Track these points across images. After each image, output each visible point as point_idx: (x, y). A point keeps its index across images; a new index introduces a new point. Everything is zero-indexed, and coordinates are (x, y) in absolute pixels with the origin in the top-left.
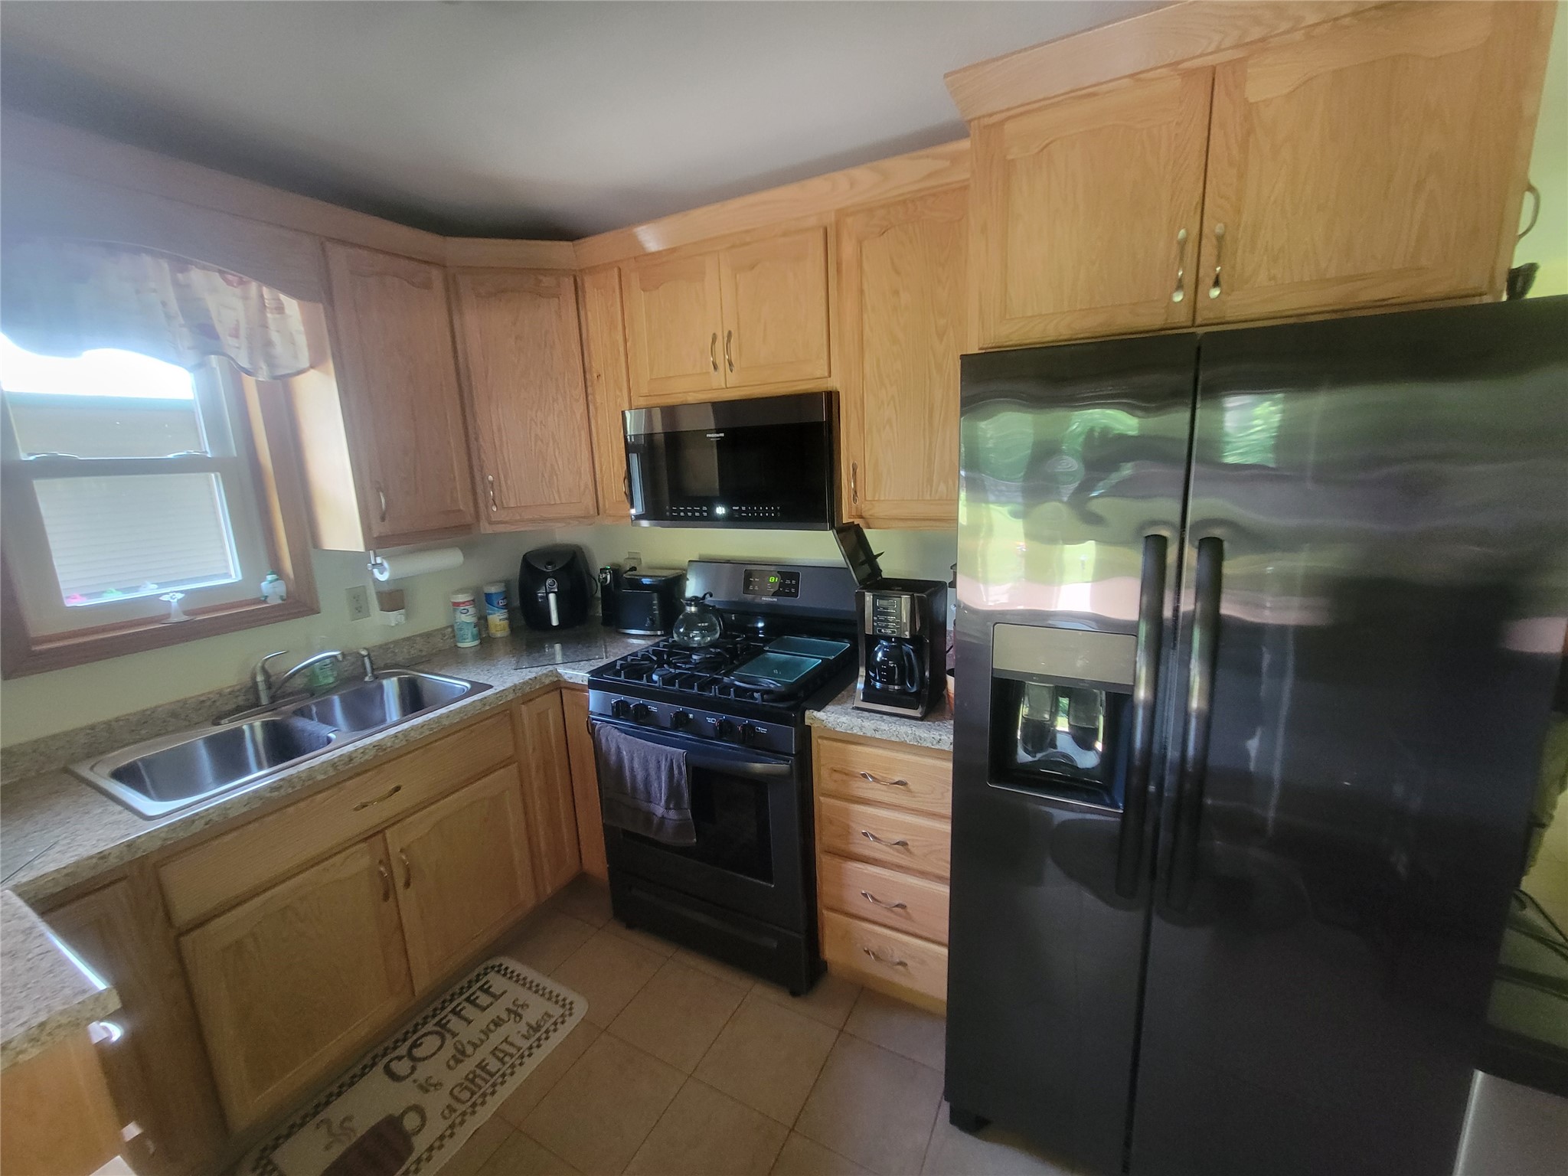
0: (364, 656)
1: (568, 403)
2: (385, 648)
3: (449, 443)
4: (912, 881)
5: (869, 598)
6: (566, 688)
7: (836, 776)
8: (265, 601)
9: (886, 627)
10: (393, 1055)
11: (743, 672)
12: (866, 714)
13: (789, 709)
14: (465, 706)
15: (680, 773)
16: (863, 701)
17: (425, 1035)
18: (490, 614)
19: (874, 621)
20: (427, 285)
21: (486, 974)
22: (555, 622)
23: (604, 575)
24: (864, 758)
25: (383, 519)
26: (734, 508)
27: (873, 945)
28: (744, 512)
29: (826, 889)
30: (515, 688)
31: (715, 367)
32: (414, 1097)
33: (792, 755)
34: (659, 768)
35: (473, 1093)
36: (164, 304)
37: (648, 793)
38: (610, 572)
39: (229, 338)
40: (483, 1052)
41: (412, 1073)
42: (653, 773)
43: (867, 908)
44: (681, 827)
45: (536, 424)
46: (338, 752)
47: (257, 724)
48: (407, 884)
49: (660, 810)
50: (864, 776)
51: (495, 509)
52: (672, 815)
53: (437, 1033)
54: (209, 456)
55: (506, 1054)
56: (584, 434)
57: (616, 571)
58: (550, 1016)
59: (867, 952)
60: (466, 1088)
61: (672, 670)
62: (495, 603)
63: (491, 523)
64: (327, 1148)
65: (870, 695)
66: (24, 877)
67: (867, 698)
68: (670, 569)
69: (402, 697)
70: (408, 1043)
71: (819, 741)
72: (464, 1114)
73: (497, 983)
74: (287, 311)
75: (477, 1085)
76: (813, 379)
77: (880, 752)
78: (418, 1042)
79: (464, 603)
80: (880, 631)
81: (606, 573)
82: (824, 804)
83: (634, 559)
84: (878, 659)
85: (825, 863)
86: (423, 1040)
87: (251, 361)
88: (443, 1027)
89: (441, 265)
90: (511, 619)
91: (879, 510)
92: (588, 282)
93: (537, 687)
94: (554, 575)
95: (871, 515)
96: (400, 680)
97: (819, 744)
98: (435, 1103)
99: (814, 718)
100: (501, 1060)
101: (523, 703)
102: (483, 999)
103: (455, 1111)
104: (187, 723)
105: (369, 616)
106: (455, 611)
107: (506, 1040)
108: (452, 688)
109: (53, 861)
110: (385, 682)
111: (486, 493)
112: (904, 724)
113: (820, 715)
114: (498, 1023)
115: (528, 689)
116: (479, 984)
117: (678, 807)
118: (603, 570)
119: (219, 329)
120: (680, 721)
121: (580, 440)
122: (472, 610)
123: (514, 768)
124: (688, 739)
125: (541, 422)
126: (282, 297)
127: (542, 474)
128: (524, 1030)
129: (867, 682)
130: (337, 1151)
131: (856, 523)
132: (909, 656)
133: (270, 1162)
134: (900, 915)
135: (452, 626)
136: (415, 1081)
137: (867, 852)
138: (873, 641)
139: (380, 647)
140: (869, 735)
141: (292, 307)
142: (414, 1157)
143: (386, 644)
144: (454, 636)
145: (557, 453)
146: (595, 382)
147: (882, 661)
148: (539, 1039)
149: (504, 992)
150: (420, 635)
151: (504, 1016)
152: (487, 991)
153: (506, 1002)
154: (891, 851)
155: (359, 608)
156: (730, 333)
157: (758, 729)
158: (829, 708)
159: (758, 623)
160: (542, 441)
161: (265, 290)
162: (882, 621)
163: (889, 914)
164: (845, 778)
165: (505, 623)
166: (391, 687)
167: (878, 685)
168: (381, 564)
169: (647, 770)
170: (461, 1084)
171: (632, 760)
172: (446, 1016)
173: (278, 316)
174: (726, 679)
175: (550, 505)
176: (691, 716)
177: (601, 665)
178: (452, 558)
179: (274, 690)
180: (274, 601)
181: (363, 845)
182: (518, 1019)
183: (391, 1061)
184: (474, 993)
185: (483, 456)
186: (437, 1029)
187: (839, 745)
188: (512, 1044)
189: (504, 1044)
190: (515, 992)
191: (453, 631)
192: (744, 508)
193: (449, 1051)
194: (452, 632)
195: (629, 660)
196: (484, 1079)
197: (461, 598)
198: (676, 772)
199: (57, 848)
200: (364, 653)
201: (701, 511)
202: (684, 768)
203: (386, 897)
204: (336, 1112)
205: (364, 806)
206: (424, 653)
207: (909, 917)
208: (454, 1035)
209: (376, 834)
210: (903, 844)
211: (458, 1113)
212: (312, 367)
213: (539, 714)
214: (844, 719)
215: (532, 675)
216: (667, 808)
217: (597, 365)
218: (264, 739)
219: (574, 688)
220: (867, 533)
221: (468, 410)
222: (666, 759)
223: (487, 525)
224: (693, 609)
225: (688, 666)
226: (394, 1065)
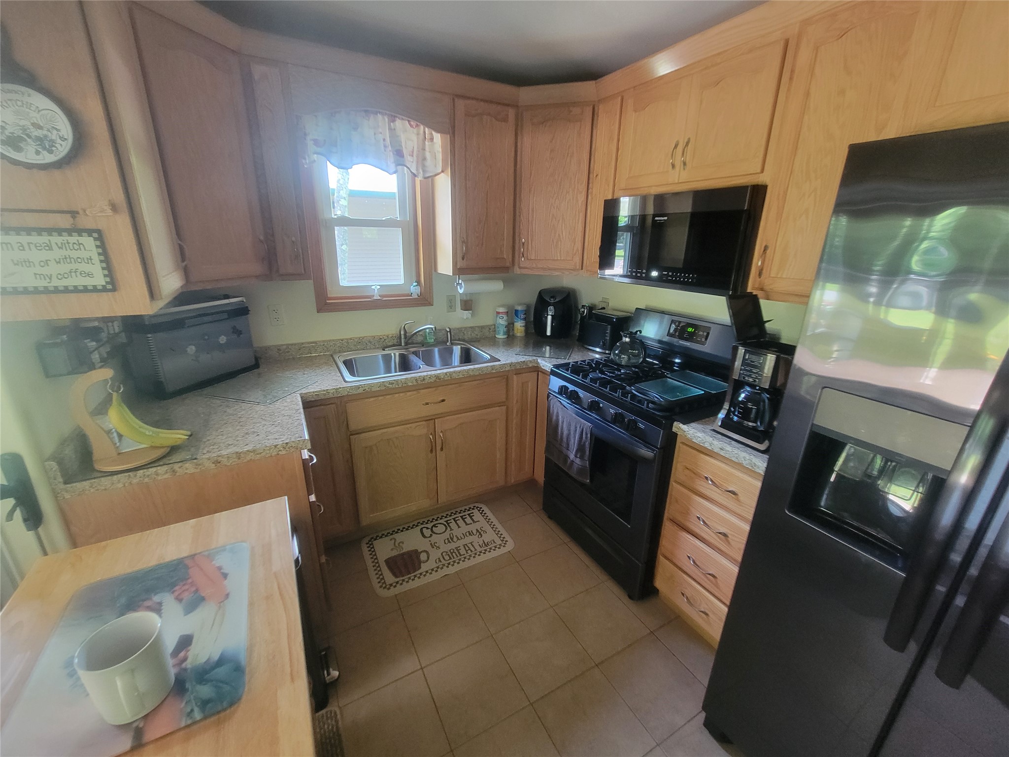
0: (448, 332)
1: (576, 193)
2: (460, 330)
3: (504, 218)
4: (725, 562)
5: (741, 351)
6: (541, 372)
7: (687, 472)
8: (411, 296)
9: (750, 376)
10: (426, 526)
11: (642, 386)
12: (720, 436)
13: (662, 417)
14: (482, 368)
15: (586, 438)
16: (720, 426)
17: (440, 524)
18: (515, 322)
19: (741, 370)
20: (505, 120)
21: (473, 509)
22: (549, 333)
23: (583, 310)
24: (709, 466)
25: (463, 259)
26: (664, 273)
27: (688, 593)
28: (670, 276)
29: (665, 543)
30: (511, 364)
31: (673, 166)
32: (428, 547)
33: (657, 448)
34: (576, 430)
35: (450, 558)
36: (384, 140)
37: (568, 444)
38: (587, 308)
39: (408, 156)
40: (460, 543)
41: (430, 537)
42: (572, 433)
43: (688, 566)
44: (581, 471)
45: (554, 208)
46: (420, 374)
47: (397, 354)
48: (442, 449)
49: (572, 456)
50: (706, 478)
51: (523, 260)
52: (578, 461)
53: (445, 525)
54: (398, 219)
55: (470, 549)
56: (582, 215)
57: (591, 308)
58: (494, 542)
59: (683, 594)
60: (449, 555)
61: (600, 375)
62: (519, 316)
63: (520, 268)
64: (392, 550)
65: (727, 424)
66: (304, 391)
67: (724, 425)
68: (623, 311)
69: (461, 357)
70: (433, 524)
71: (681, 445)
72: (444, 565)
73: (477, 515)
74: (435, 140)
75: (453, 556)
76: (748, 175)
77: (723, 465)
78: (437, 525)
79: (502, 313)
80: (744, 378)
81: (584, 308)
82: (675, 488)
83: (605, 302)
84: (740, 399)
85: (667, 528)
86: (439, 525)
87: (417, 170)
88: (448, 524)
89: (515, 106)
90: (526, 327)
91: (779, 286)
92: (601, 109)
93: (524, 367)
94: (553, 305)
95: (771, 289)
96: (461, 347)
97: (679, 446)
98: (435, 554)
99: (680, 428)
100: (467, 551)
101: (515, 374)
102: (468, 520)
103: (441, 562)
104: (374, 347)
105: (455, 311)
106: (497, 316)
107: (471, 543)
108: (482, 357)
109: (314, 388)
110: (454, 347)
111: (520, 249)
112: (745, 451)
113: (684, 427)
114: (471, 533)
115: (518, 367)
116: (469, 512)
117: (582, 458)
118: (583, 307)
119: (405, 151)
120: (594, 406)
121: (578, 220)
122: (505, 317)
123: (504, 408)
124: (597, 419)
125: (557, 206)
126: (433, 133)
127: (553, 240)
128: (481, 543)
129: (728, 415)
130: (395, 553)
131: (754, 294)
132: (764, 402)
133: (372, 544)
134: (711, 582)
135: (495, 325)
136: (430, 541)
137: (697, 531)
138: (739, 385)
139: (458, 329)
140: (715, 451)
141: (437, 137)
142: (419, 571)
143: (461, 328)
144: (495, 331)
145: (563, 228)
146: (594, 179)
147: (742, 402)
148: (486, 550)
149: (478, 521)
150: (478, 327)
151: (475, 532)
152: (471, 517)
153: (477, 526)
154: (716, 538)
155: (451, 307)
156: (689, 139)
157: (639, 425)
158: (693, 425)
159: (676, 358)
160: (556, 218)
161: (426, 129)
162: (747, 371)
163: (703, 577)
164: (693, 475)
165: (523, 329)
166: (457, 350)
167: (735, 418)
168: (461, 284)
169: (569, 430)
170: (447, 552)
171: (563, 422)
172: (450, 520)
173: (430, 143)
174: (628, 388)
175: (554, 260)
176: (601, 405)
177: (563, 362)
178: (496, 286)
179: (407, 339)
180: (415, 296)
181: (424, 423)
182: (480, 536)
183: (424, 527)
184: (465, 515)
185: (521, 227)
186: (445, 523)
187: (694, 451)
188: (473, 546)
189: (470, 544)
190: (482, 523)
191: (495, 328)
192: (670, 274)
193: (447, 535)
194: (493, 328)
195: (579, 363)
196: (457, 555)
197: (501, 310)
198: (584, 436)
199: (317, 384)
200: (448, 330)
201: (641, 273)
202: (589, 435)
203: (431, 451)
204: (399, 537)
205: (427, 404)
206: (478, 337)
207: (717, 586)
208: (451, 530)
209: (430, 419)
210: (725, 535)
211: (442, 563)
212: (442, 172)
213: (523, 383)
214: (700, 435)
215: (524, 360)
216: (576, 456)
217: (597, 167)
218: (399, 361)
219: (544, 372)
220: (763, 303)
221: (518, 198)
222: (580, 427)
223: (518, 269)
224: (627, 340)
225: (611, 375)
226: (424, 530)
